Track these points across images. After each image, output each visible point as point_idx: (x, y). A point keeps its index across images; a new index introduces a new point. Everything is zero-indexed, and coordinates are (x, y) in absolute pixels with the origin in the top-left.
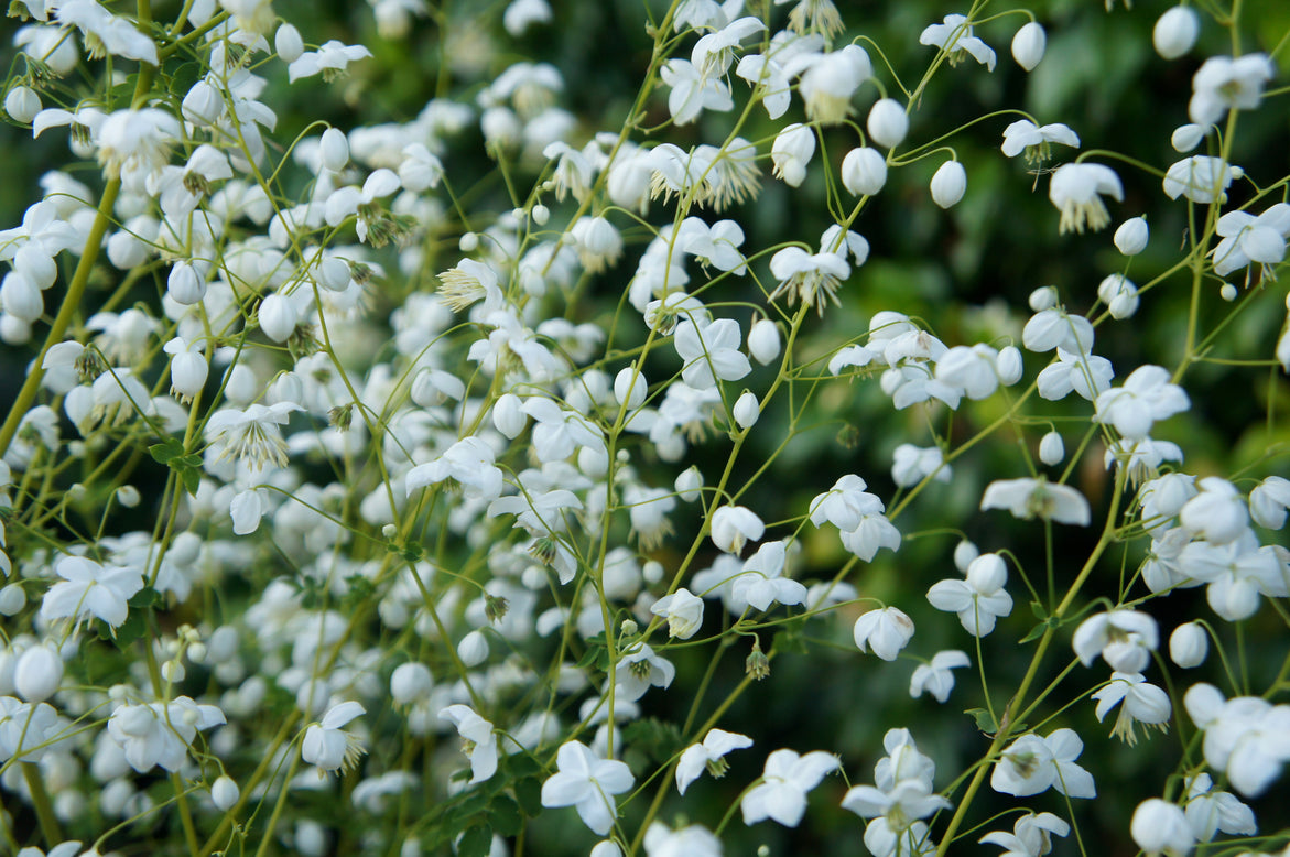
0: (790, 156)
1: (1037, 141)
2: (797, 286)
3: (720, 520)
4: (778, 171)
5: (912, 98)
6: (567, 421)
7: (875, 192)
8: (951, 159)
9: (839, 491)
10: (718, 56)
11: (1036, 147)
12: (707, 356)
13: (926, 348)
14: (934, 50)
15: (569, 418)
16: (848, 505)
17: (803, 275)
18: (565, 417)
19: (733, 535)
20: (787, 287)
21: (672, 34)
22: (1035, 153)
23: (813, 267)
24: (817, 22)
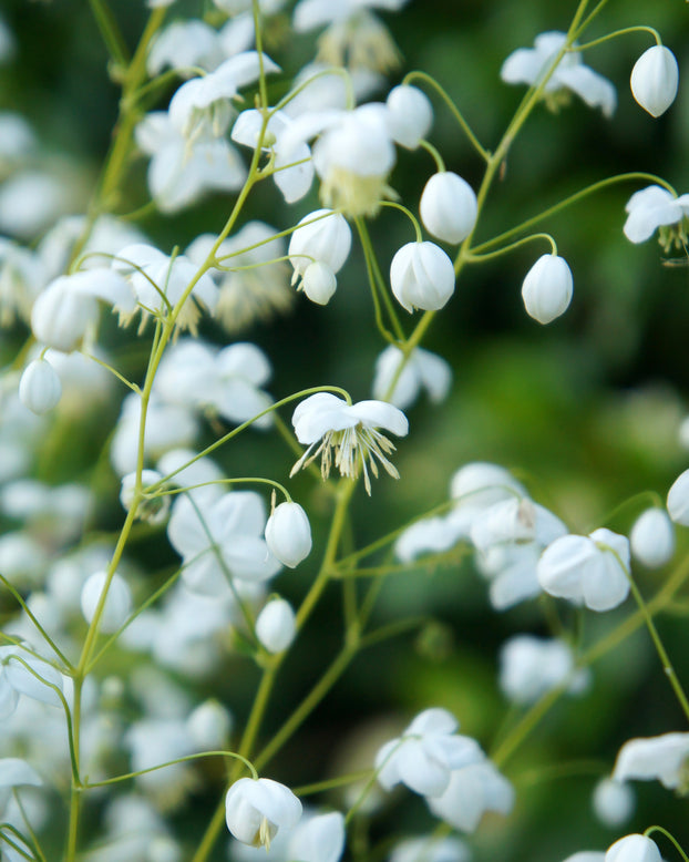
0: (313, 260)
1: (674, 218)
2: (333, 450)
3: (239, 799)
4: (300, 279)
5: (492, 161)
6: (6, 662)
7: (440, 306)
8: (550, 252)
9: (418, 737)
10: (208, 112)
11: (675, 227)
12: (216, 549)
13: (529, 525)
14: (521, 90)
15: (9, 657)
16: (431, 758)
17: (339, 434)
18: (4, 656)
19: (259, 823)
20: (317, 454)
21: (147, 80)
22: (672, 235)
23: (353, 423)
24: (359, 54)
